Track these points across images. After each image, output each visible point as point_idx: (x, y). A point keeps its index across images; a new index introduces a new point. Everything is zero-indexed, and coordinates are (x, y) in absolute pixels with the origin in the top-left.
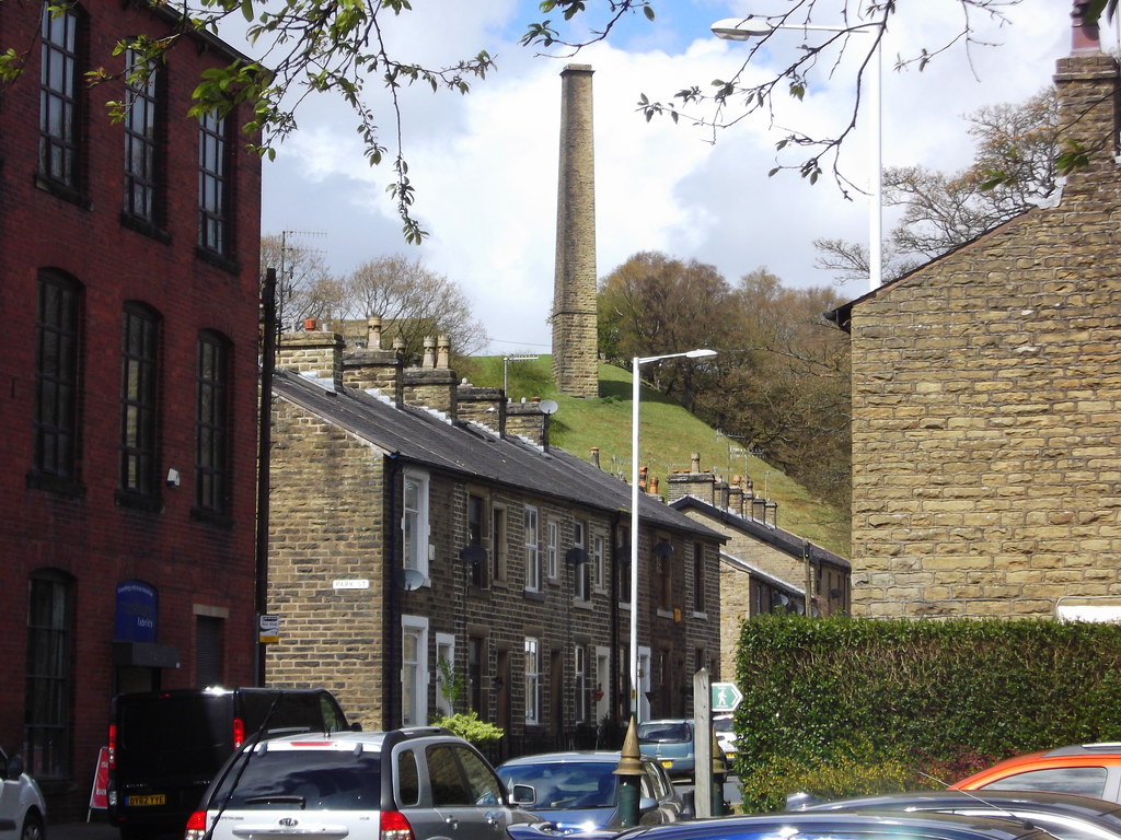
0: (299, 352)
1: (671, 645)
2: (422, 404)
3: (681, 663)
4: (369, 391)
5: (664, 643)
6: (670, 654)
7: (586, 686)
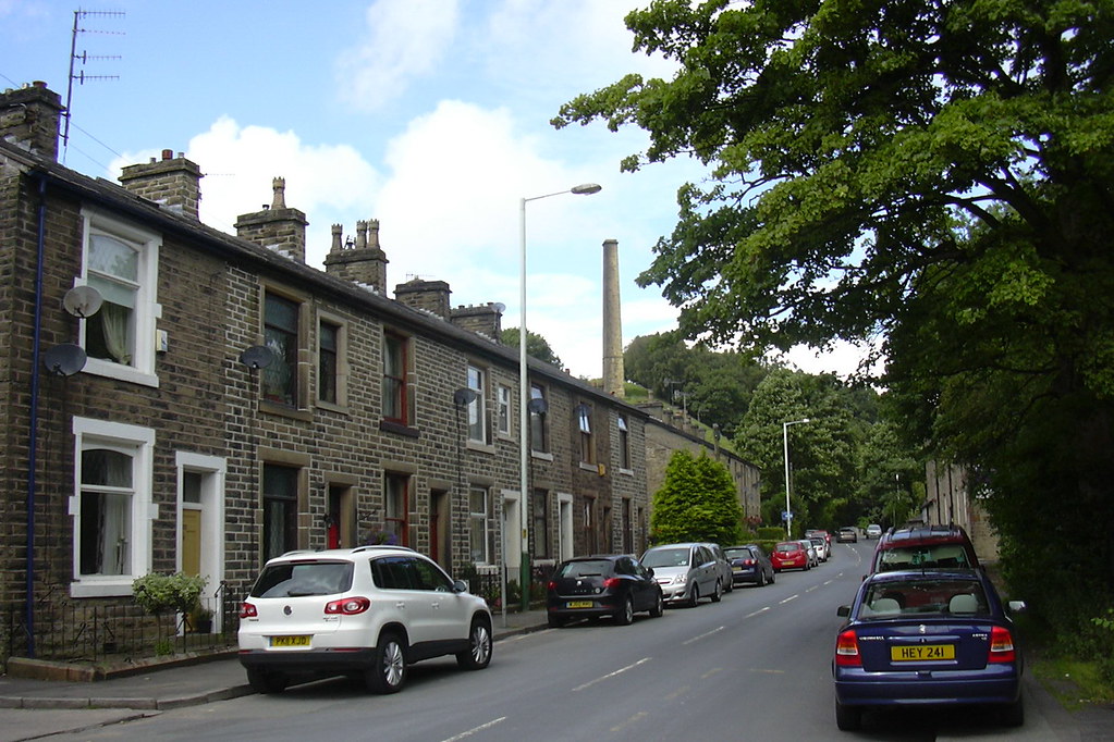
0: (152, 182)
1: (596, 495)
2: (353, 279)
3: (607, 510)
4: (269, 247)
5: (589, 492)
6: (596, 502)
7: (489, 528)
